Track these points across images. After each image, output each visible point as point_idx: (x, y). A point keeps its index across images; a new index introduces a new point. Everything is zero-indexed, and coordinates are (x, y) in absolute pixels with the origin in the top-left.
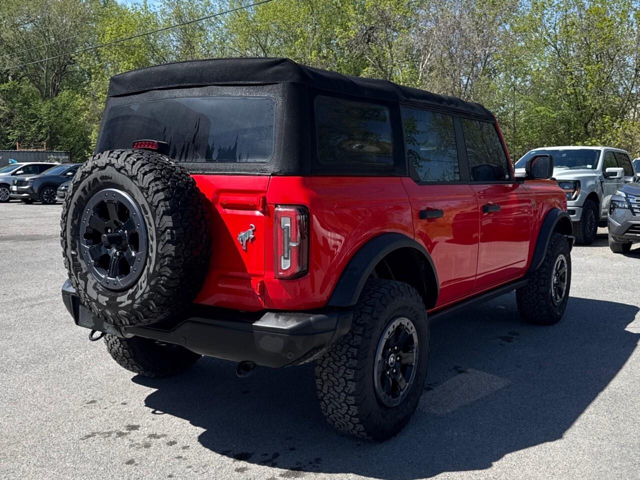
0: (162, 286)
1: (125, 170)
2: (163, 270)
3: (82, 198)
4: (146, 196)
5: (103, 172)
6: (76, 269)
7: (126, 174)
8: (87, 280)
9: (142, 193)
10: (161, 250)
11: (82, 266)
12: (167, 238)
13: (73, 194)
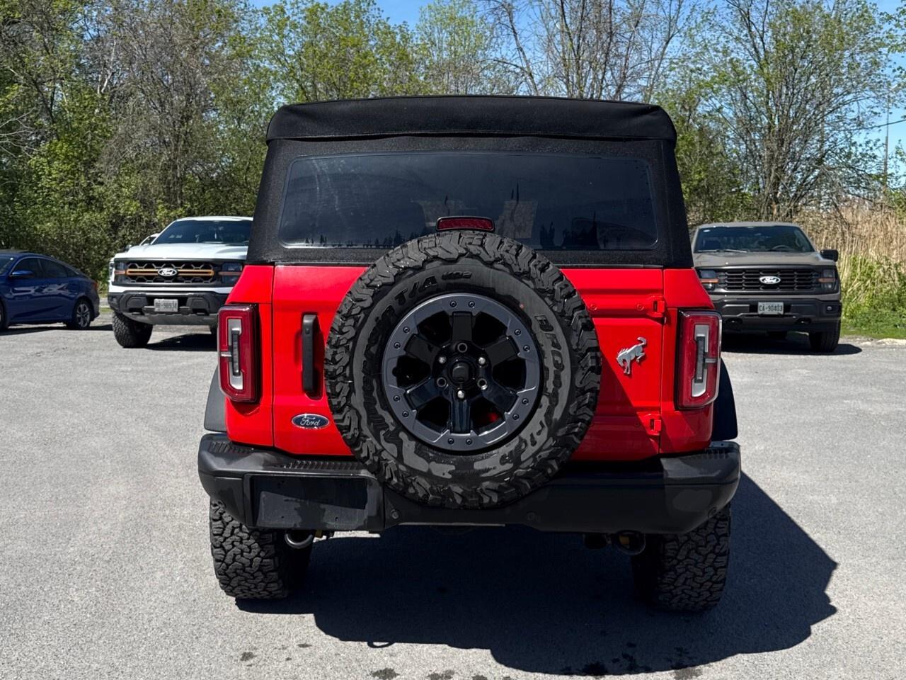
0: (576, 436)
1: (505, 264)
2: (581, 412)
3: (393, 309)
4: (551, 303)
5: (453, 269)
6: (375, 427)
7: (507, 270)
8: (402, 441)
9: (543, 298)
10: (581, 383)
11: (386, 421)
12: (590, 365)
13: (373, 305)
